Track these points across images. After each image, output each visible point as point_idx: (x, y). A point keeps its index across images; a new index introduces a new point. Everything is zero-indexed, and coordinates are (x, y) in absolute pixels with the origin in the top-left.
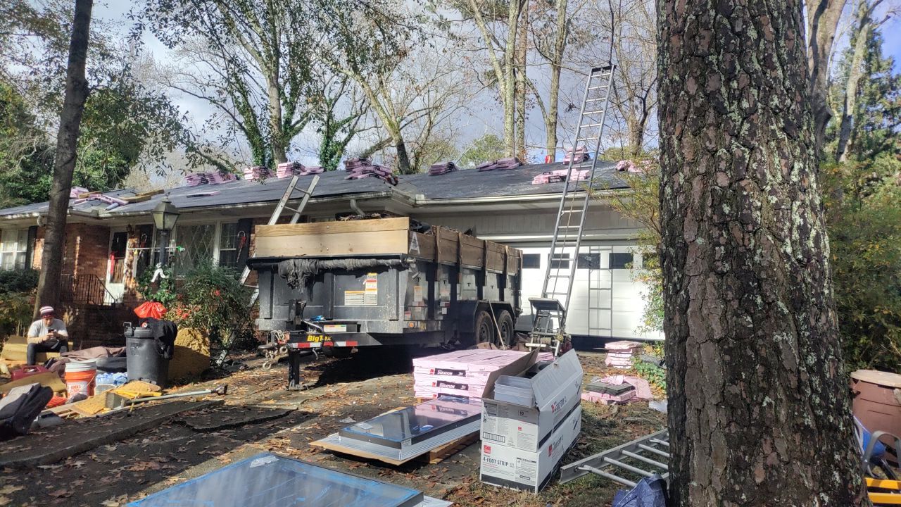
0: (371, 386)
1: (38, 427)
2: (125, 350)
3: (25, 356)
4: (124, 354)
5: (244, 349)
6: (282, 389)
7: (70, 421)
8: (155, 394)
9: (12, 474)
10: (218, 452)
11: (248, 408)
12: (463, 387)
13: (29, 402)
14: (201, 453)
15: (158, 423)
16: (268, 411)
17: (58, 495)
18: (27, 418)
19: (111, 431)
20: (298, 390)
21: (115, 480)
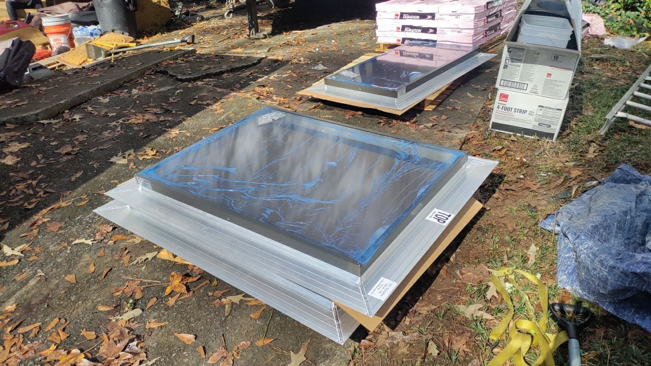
0: (324, 33)
1: (31, 79)
2: (92, 4)
3: (6, 13)
4: (92, 8)
5: (192, 2)
6: (242, 38)
7: (59, 72)
8: (131, 45)
9: (13, 130)
10: (209, 102)
11: (220, 57)
12: (431, 31)
13: (14, 55)
14: (193, 103)
15: (142, 74)
16: (240, 59)
17: (65, 152)
18: (17, 73)
19: (99, 83)
20: (259, 39)
21: (117, 134)
